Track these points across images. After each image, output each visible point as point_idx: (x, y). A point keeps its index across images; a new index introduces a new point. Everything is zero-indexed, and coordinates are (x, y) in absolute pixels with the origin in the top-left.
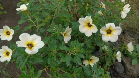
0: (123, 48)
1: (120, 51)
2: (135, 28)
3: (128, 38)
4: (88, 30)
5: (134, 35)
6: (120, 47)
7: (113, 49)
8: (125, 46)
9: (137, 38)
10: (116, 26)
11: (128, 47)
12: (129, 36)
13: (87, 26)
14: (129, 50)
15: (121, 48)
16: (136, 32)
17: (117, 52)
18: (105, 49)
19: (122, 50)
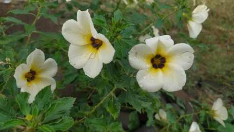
0: (203, 113)
1: (198, 121)
2: (221, 76)
3: (210, 96)
4: (92, 57)
5: (220, 90)
6: (196, 111)
7: (181, 117)
8: (207, 110)
9: (227, 95)
10: (175, 43)
11: (213, 112)
12: (211, 91)
13: (91, 47)
14: (217, 118)
15: (199, 114)
16: (224, 83)
17: (190, 125)
18: (161, 118)
19: (202, 120)
